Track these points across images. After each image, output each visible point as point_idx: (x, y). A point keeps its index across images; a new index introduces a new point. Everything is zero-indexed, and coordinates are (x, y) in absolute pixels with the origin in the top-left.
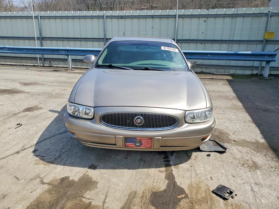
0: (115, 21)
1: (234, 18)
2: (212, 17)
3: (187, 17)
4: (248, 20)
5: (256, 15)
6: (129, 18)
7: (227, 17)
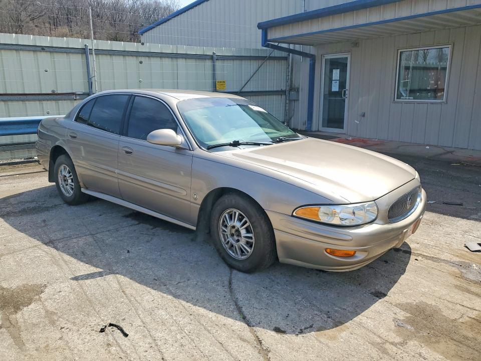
1: (175, 60)
2: (144, 56)
3: (104, 54)
4: (191, 63)
5: (199, 57)
7: (165, 57)
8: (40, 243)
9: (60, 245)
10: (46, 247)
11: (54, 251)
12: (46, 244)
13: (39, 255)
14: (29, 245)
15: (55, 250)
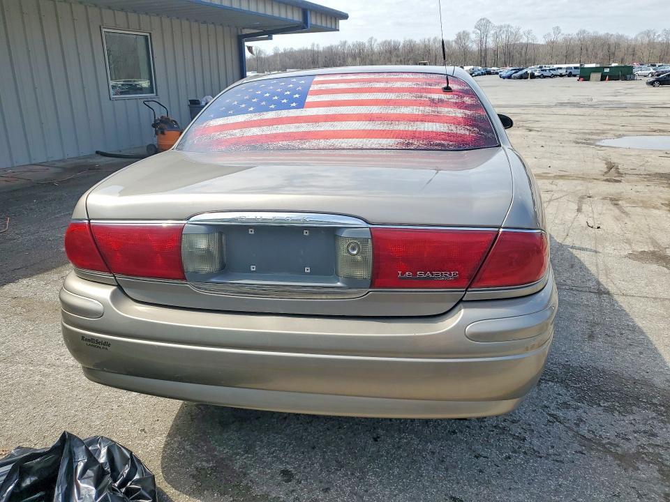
8: (616, 297)
9: (590, 284)
10: (610, 288)
11: (602, 280)
12: (608, 293)
13: (623, 283)
14: (633, 301)
15: (600, 280)
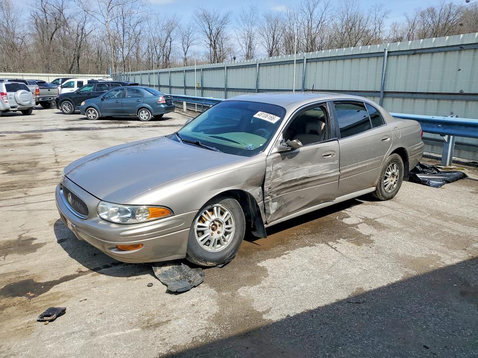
0: (403, 59)
6: (428, 53)
